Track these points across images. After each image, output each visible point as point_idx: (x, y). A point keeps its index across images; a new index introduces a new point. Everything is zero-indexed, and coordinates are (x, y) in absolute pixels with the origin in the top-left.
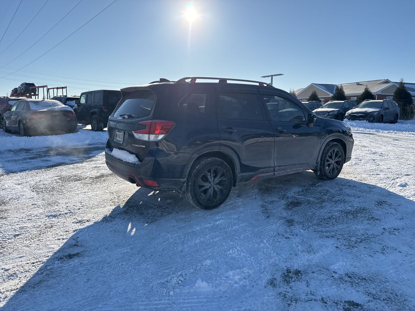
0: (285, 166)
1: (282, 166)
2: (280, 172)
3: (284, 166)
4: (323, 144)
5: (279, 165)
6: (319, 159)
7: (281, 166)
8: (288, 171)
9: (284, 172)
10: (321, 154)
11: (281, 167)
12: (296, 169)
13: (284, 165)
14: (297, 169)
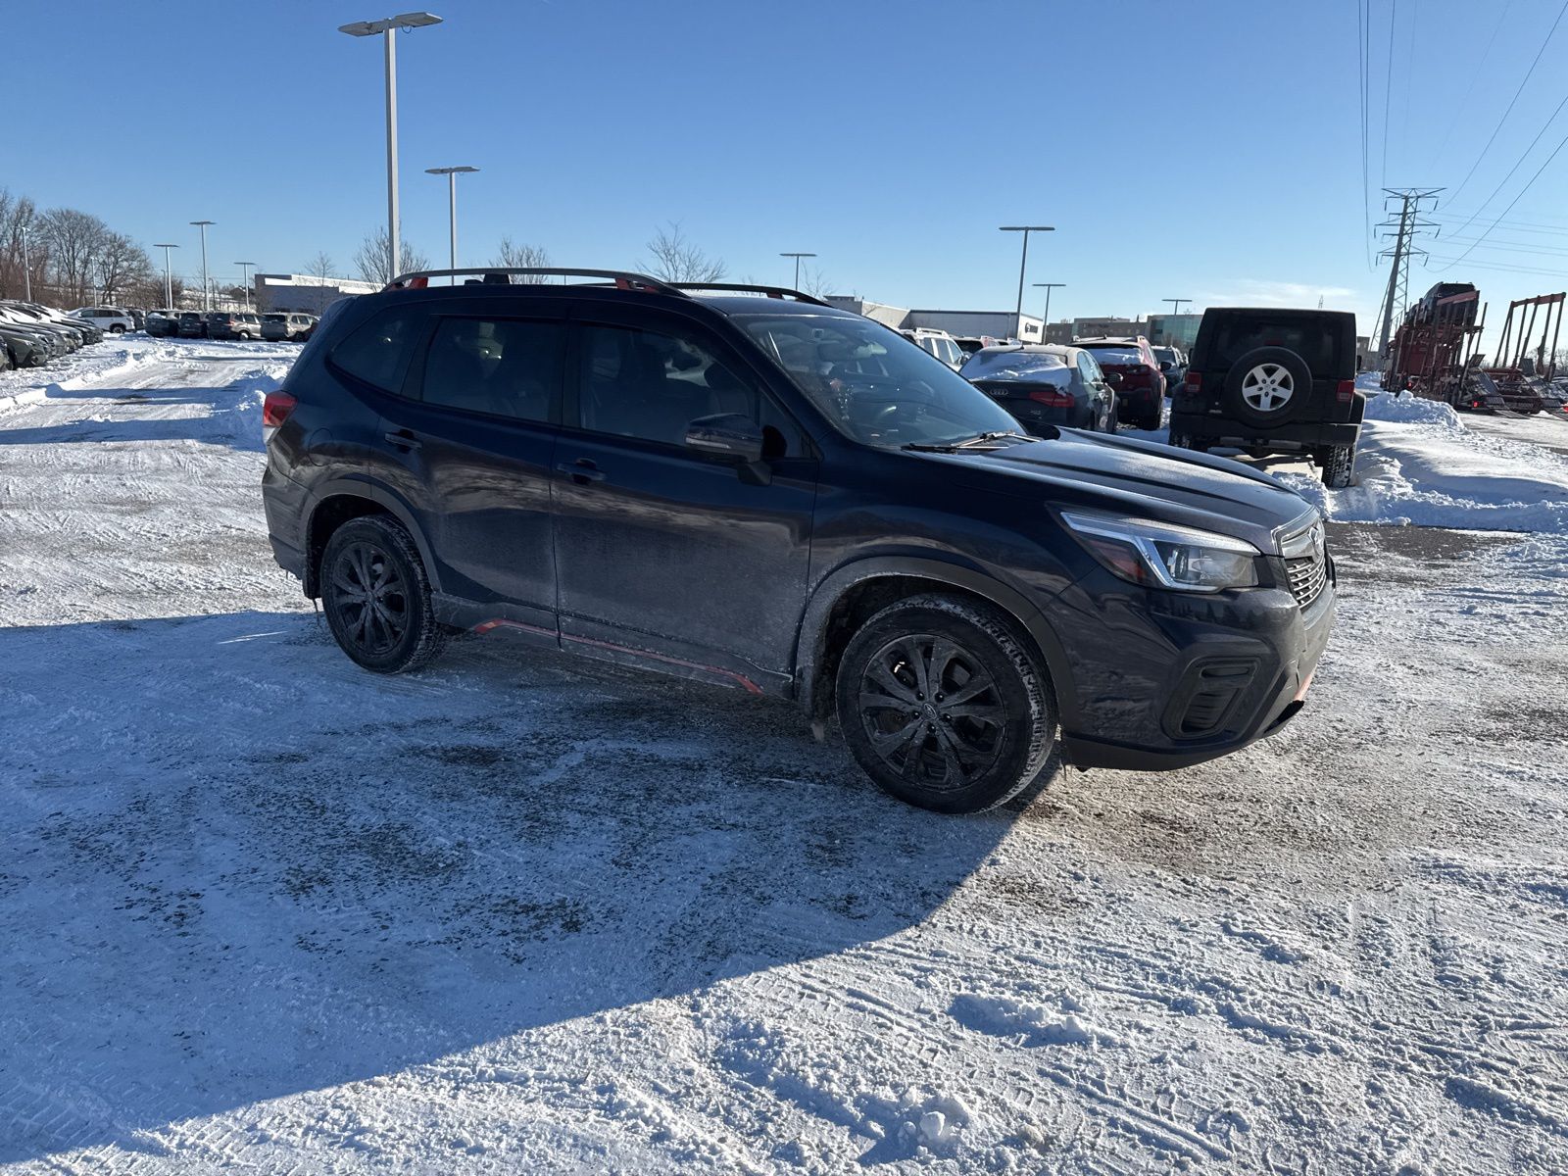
0: (607, 623)
1: (592, 620)
2: (585, 641)
3: (600, 622)
4: (819, 585)
5: (578, 612)
6: (807, 661)
7: (587, 619)
8: (622, 649)
9: (602, 648)
10: (811, 635)
11: (589, 624)
12: (665, 659)
13: (598, 617)
14: (673, 661)
